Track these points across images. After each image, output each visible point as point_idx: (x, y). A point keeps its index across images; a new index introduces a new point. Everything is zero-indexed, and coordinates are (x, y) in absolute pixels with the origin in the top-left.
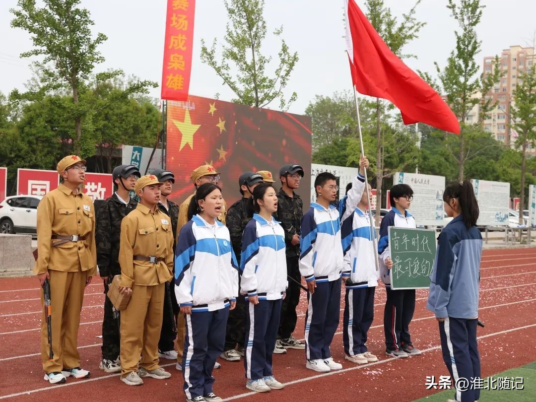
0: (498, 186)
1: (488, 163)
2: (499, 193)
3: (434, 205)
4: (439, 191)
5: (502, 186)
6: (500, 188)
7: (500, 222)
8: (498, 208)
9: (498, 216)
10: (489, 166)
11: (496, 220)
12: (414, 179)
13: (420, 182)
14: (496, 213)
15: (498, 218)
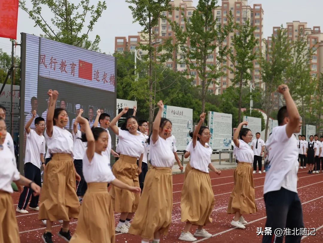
0: (225, 117)
1: (186, 97)
2: (226, 123)
3: (186, 133)
4: (189, 121)
5: (227, 117)
6: (226, 118)
7: (225, 147)
8: (225, 135)
9: (225, 142)
10: (187, 99)
11: (224, 145)
12: (173, 111)
13: (177, 113)
14: (223, 139)
15: (225, 143)
